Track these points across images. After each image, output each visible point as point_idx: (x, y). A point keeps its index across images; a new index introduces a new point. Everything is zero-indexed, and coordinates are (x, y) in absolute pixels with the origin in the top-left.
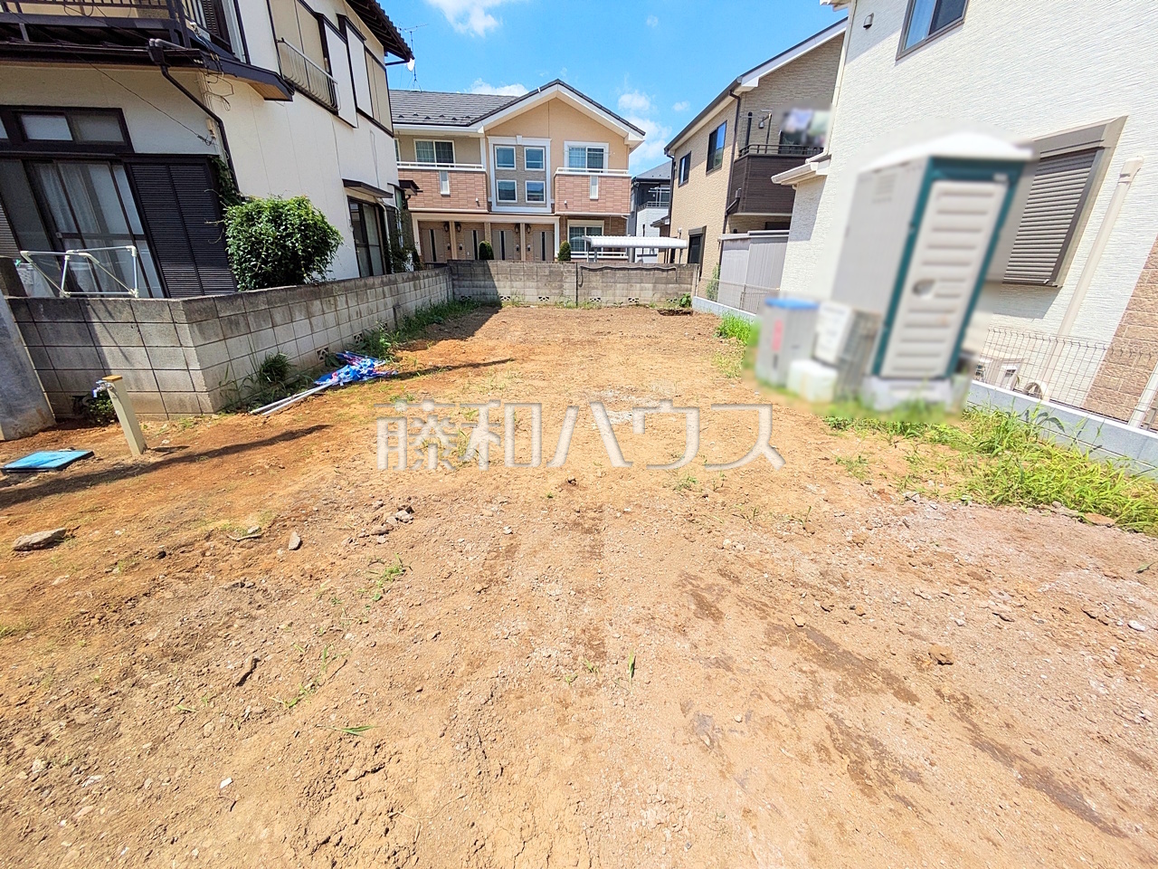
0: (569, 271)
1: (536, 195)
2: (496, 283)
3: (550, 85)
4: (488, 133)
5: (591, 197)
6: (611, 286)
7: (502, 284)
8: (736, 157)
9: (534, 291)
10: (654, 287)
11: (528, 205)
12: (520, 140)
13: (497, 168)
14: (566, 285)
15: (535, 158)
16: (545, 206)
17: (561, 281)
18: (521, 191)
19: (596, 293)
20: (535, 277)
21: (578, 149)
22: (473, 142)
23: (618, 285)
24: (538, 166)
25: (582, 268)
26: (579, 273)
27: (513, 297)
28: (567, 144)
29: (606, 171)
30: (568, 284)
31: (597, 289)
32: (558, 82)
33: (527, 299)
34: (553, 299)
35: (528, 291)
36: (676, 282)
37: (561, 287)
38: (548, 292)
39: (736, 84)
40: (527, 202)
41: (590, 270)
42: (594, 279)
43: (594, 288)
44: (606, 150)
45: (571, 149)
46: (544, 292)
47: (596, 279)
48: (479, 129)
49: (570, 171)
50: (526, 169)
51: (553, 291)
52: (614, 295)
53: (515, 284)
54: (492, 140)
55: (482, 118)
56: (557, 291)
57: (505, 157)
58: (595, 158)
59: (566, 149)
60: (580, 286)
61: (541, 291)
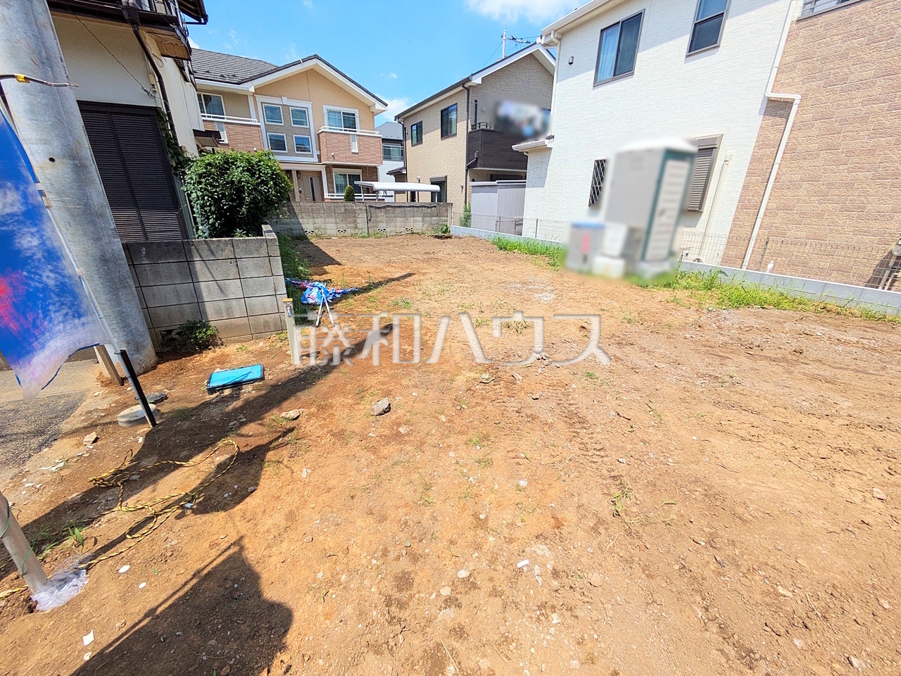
0: (361, 209)
1: (302, 147)
2: (301, 220)
3: (309, 59)
4: (258, 91)
5: (353, 151)
6: (393, 220)
7: (305, 220)
8: (470, 130)
9: (334, 226)
10: (423, 219)
11: (297, 155)
12: (286, 101)
13: (267, 123)
15: (300, 115)
16: (312, 156)
17: (355, 217)
18: (290, 143)
19: (382, 226)
20: (333, 214)
21: (334, 112)
22: (243, 98)
23: (398, 219)
24: (302, 123)
25: (370, 206)
26: (368, 211)
27: (316, 231)
28: (326, 108)
29: (359, 131)
30: (360, 219)
31: (382, 222)
32: (316, 57)
33: (328, 232)
34: (349, 232)
35: (328, 226)
36: (437, 216)
37: (355, 221)
38: (344, 226)
39: (468, 80)
40: (296, 152)
41: (376, 208)
42: (379, 215)
43: (380, 222)
44: (357, 115)
45: (329, 112)
46: (342, 226)
47: (381, 215)
48: (250, 87)
49: (330, 129)
50: (293, 125)
51: (349, 225)
52: (395, 226)
53: (317, 221)
54: (260, 99)
55: (251, 79)
56: (352, 225)
57: (272, 113)
58: (350, 121)
59: (325, 111)
60: (370, 220)
61: (339, 226)
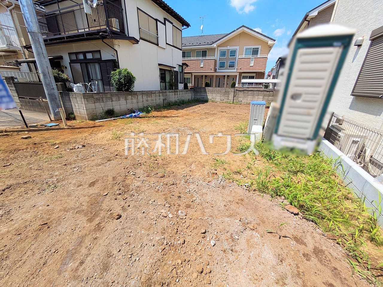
0: (231, 91)
1: (232, 66)
2: (207, 94)
3: (240, 28)
4: (218, 46)
5: (250, 65)
6: (246, 97)
7: (209, 95)
9: (219, 98)
10: (263, 98)
12: (229, 48)
13: (220, 57)
14: (230, 96)
15: (233, 53)
16: (235, 69)
17: (228, 94)
18: (227, 64)
19: (240, 99)
20: (220, 93)
21: (249, 49)
22: (214, 49)
23: (249, 96)
24: (234, 56)
25: (236, 90)
26: (235, 92)
27: (212, 99)
28: (245, 47)
29: (259, 56)
31: (241, 97)
32: (243, 26)
33: (217, 100)
34: (225, 100)
35: (217, 97)
36: (273, 96)
37: (228, 96)
38: (224, 98)
39: (307, 16)
40: (228, 68)
41: (239, 91)
44: (260, 48)
45: (247, 49)
47: (241, 94)
48: (215, 45)
49: (245, 56)
50: (230, 57)
51: (226, 98)
52: (247, 100)
53: (213, 95)
54: (219, 48)
55: (216, 42)
56: (227, 98)
57: (223, 54)
58: (255, 52)
59: (245, 49)
60: (235, 96)
61: (221, 98)
